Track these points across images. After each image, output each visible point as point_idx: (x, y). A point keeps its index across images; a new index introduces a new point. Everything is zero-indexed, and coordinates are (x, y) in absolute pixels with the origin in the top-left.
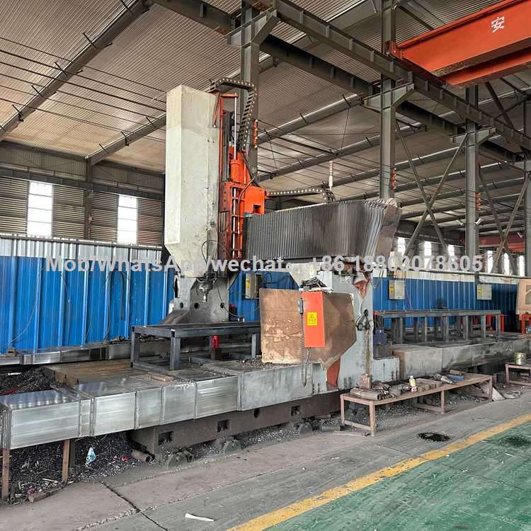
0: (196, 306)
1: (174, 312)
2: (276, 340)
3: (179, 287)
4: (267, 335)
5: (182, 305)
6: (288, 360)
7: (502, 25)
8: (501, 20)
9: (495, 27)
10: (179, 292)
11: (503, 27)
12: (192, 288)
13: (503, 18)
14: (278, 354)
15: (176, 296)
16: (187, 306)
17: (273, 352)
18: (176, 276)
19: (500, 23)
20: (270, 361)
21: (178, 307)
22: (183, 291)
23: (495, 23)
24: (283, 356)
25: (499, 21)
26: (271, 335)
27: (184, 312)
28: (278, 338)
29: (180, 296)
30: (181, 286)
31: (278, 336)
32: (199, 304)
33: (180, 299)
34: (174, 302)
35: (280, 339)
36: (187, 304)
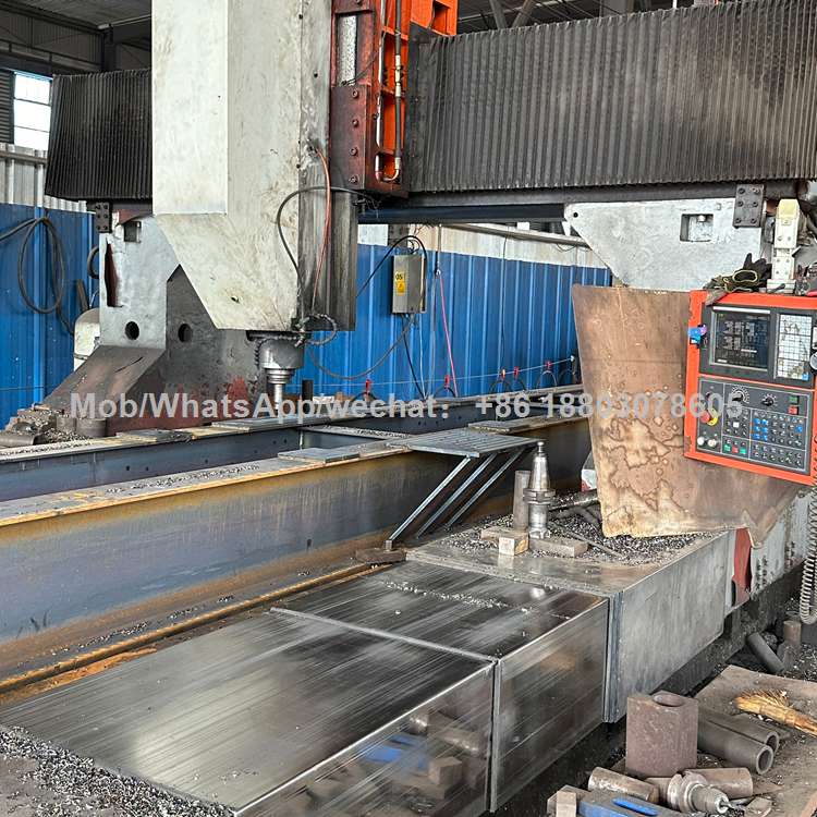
1: (103, 352)
2: (633, 459)
3: (120, 271)
4: (608, 443)
5: (132, 331)
6: (671, 523)
10: (121, 290)
12: (170, 280)
14: (643, 506)
15: (112, 302)
16: (154, 333)
17: (629, 499)
18: (103, 239)
20: (626, 531)
21: (119, 338)
22: (137, 285)
24: (656, 510)
26: (619, 444)
27: (143, 352)
28: (638, 452)
29: (126, 301)
30: (127, 268)
31: (636, 444)
32: (192, 326)
33: (127, 312)
34: (102, 318)
35: (642, 454)
36: (152, 327)
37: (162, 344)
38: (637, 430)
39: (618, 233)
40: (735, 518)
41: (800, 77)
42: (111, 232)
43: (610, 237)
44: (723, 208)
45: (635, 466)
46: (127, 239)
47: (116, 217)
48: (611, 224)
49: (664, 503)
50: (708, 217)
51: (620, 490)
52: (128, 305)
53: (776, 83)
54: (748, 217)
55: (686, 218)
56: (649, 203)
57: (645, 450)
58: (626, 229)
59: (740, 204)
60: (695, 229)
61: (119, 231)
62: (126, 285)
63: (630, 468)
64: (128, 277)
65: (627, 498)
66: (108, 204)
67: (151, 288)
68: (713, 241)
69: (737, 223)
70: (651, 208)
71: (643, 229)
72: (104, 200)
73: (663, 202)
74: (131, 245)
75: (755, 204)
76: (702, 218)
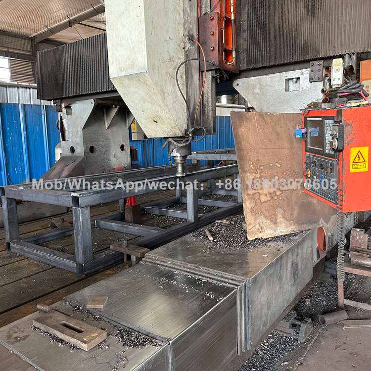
0: (92, 149)
1: (63, 158)
2: (263, 198)
3: (65, 127)
4: (251, 192)
5: (72, 150)
6: (283, 229)
10: (67, 134)
12: (84, 128)
14: (269, 222)
15: (64, 139)
16: (80, 150)
17: (261, 219)
18: (60, 114)
20: (259, 236)
21: (68, 153)
22: (72, 132)
24: (276, 223)
26: (256, 191)
27: (77, 157)
28: (266, 195)
29: (69, 138)
30: (68, 125)
31: (265, 191)
32: (95, 147)
33: (70, 143)
34: (62, 146)
35: (268, 196)
36: (79, 148)
37: (83, 154)
39: (257, 91)
40: (317, 222)
42: (62, 111)
43: (253, 93)
44: (304, 74)
45: (264, 202)
47: (63, 105)
48: (254, 87)
49: (280, 219)
50: (298, 79)
52: (70, 140)
54: (316, 76)
55: (288, 80)
56: (270, 75)
57: (270, 194)
58: (261, 88)
59: (312, 71)
60: (292, 86)
61: (64, 111)
62: (69, 133)
63: (262, 203)
64: (69, 129)
66: (59, 100)
67: (77, 132)
68: (301, 90)
69: (311, 80)
70: (271, 77)
71: (268, 88)
72: (58, 99)
73: (276, 74)
74: (69, 116)
75: (319, 70)
76: (295, 80)
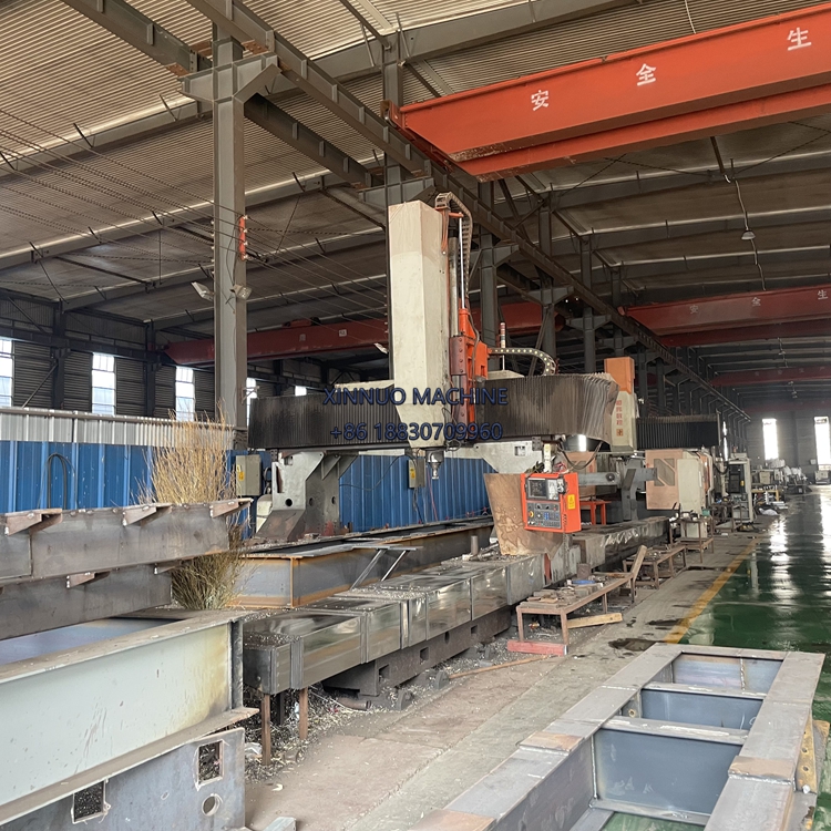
0: (312, 502)
1: (275, 513)
2: (508, 530)
3: (284, 477)
7: (546, 102)
8: (544, 96)
9: (536, 102)
10: (284, 485)
11: (546, 105)
12: (307, 479)
13: (547, 93)
14: (513, 545)
15: (279, 491)
16: (300, 503)
18: (275, 464)
19: (544, 99)
20: (508, 553)
21: (281, 506)
22: (292, 483)
23: (536, 98)
24: (517, 546)
25: (542, 96)
27: (295, 512)
28: (509, 527)
29: (286, 490)
30: (286, 476)
32: (314, 499)
33: (286, 495)
34: (273, 498)
36: (299, 500)
37: (304, 507)
38: (509, 520)
39: (493, 453)
40: (543, 550)
41: (548, 401)
42: (278, 461)
43: (491, 456)
44: (528, 444)
45: (509, 532)
46: (286, 464)
47: (280, 455)
48: (491, 450)
49: (519, 544)
50: (524, 447)
51: (505, 540)
52: (287, 492)
53: (540, 404)
54: (536, 447)
55: (517, 448)
57: (512, 527)
58: (496, 452)
59: (533, 443)
60: (520, 452)
61: (282, 461)
62: (286, 483)
63: (507, 533)
64: (287, 480)
65: (507, 542)
66: (276, 450)
67: (298, 484)
68: (526, 455)
69: (533, 449)
70: (504, 444)
71: (502, 452)
72: (273, 448)
73: (507, 442)
74: (288, 466)
75: (538, 443)
76: (521, 448)
